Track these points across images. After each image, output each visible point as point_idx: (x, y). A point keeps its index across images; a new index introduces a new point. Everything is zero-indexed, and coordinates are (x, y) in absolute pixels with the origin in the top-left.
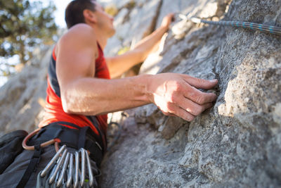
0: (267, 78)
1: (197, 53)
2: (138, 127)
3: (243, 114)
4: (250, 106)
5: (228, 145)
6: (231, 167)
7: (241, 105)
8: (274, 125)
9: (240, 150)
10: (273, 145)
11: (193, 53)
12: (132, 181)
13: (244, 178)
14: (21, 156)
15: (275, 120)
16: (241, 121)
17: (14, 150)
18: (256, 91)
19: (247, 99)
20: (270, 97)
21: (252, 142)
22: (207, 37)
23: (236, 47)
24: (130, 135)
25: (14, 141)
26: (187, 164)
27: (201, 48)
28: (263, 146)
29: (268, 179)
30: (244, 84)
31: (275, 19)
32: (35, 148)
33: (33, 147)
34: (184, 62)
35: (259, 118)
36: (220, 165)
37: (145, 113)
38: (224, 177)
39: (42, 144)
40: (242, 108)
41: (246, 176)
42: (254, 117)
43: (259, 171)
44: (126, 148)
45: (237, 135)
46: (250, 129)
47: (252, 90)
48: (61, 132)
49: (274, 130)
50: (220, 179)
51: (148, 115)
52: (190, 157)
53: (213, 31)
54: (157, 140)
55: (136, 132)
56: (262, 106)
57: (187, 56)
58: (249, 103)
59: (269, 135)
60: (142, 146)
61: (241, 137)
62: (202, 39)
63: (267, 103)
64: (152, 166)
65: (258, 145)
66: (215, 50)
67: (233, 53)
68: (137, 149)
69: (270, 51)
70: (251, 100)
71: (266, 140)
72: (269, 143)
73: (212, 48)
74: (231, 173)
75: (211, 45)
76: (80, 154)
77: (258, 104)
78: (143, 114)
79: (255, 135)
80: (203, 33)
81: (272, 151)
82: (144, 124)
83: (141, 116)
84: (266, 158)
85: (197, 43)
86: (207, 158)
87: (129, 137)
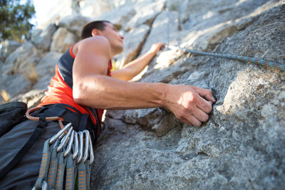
0: (258, 89)
1: (189, 76)
2: (127, 127)
3: (240, 111)
4: (246, 105)
5: (224, 133)
6: (227, 146)
7: (239, 105)
8: (261, 118)
9: (235, 134)
10: (260, 131)
11: (184, 75)
12: (129, 164)
13: (238, 152)
14: (23, 125)
15: (263, 115)
16: (238, 115)
17: (14, 119)
18: (250, 96)
19: (244, 101)
20: (260, 101)
21: (245, 129)
22: (198, 65)
23: (230, 71)
24: (117, 133)
25: (16, 110)
26: (184, 150)
27: (192, 72)
28: (253, 131)
29: (255, 152)
30: (242, 92)
31: (263, 56)
32: (40, 119)
33: (38, 118)
34: (174, 81)
35: (252, 113)
36: (218, 146)
37: (137, 115)
38: (221, 153)
39: (47, 118)
40: (240, 106)
41: (240, 150)
42: (248, 112)
43: (249, 147)
44: (114, 143)
45: (233, 125)
46: (244, 121)
47: (247, 96)
48: (65, 112)
49: (261, 122)
50: (217, 155)
51: (139, 116)
52: (186, 145)
53: (203, 62)
54: (148, 137)
55: (124, 131)
56: (254, 106)
57: (179, 77)
58: (245, 103)
59: (257, 125)
60: (131, 141)
61: (236, 126)
62: (194, 66)
63: (258, 104)
64: (148, 153)
65: (249, 131)
66: (207, 75)
67: (228, 75)
68: (128, 143)
69: (260, 74)
70: (246, 101)
71: (255, 127)
72: (257, 129)
73: (203, 73)
74: (227, 150)
75: (202, 71)
76: (84, 134)
77: (251, 105)
78: (134, 116)
79: (247, 124)
80: (194, 62)
81: (259, 134)
82: (134, 124)
83: (132, 117)
84: (254, 139)
85: (189, 68)
86: (207, 141)
87: (116, 135)
